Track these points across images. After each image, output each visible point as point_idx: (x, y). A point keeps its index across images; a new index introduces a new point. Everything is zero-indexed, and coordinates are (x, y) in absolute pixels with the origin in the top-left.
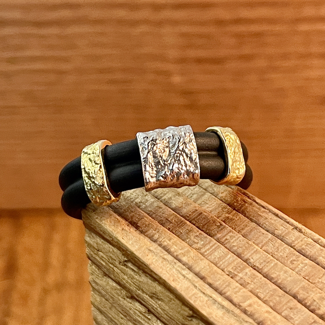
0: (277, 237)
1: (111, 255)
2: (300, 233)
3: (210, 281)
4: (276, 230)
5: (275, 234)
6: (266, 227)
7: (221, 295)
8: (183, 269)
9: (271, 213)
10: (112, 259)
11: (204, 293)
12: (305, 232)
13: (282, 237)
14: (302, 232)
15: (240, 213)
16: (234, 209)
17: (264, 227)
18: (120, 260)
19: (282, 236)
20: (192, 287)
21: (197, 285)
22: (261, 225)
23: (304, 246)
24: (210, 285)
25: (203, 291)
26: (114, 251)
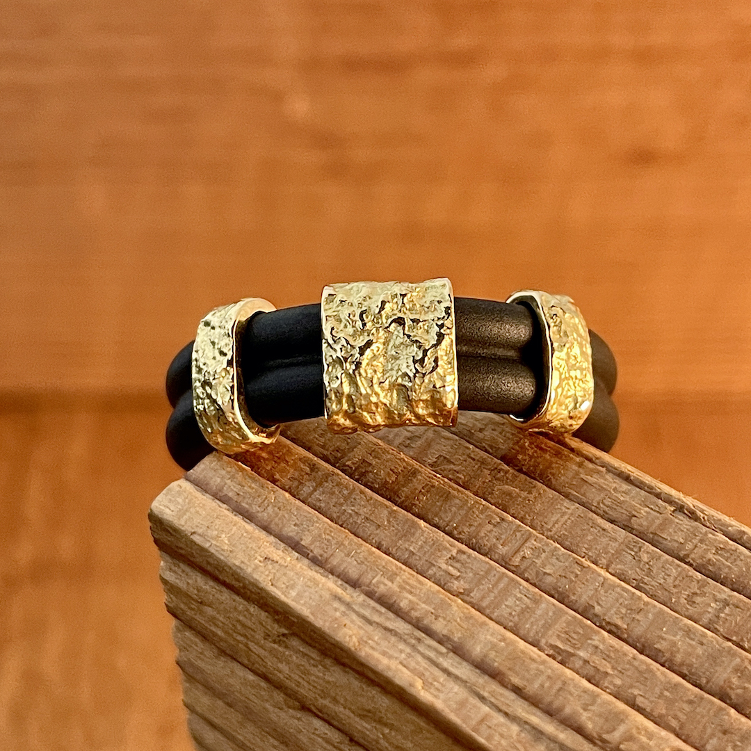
0: (641, 535)
1: (241, 618)
2: (692, 521)
3: (516, 680)
4: (634, 518)
5: (633, 529)
6: (607, 513)
7: (551, 715)
8: (441, 654)
9: (611, 474)
10: (243, 625)
11: (506, 714)
12: (704, 518)
13: (651, 536)
14: (697, 519)
15: (535, 479)
16: (520, 471)
17: (602, 513)
18: (267, 631)
19: (652, 533)
20: (474, 701)
21: (486, 694)
22: (593, 508)
23: (710, 556)
24: (517, 691)
25: (504, 708)
26: (248, 610)
